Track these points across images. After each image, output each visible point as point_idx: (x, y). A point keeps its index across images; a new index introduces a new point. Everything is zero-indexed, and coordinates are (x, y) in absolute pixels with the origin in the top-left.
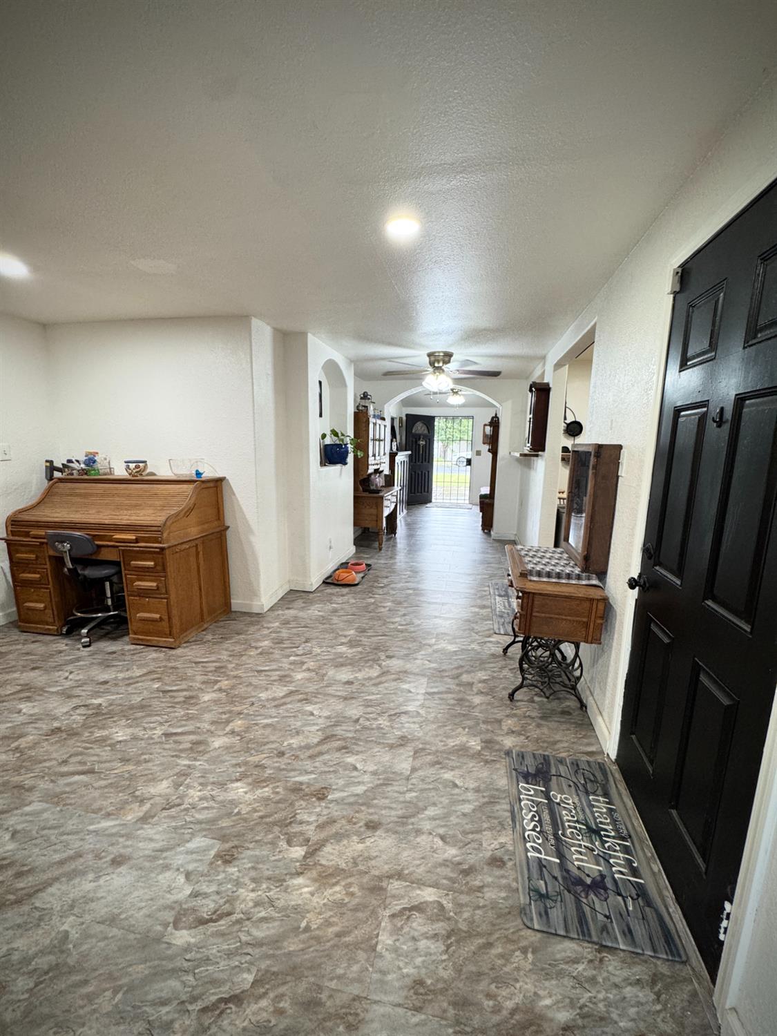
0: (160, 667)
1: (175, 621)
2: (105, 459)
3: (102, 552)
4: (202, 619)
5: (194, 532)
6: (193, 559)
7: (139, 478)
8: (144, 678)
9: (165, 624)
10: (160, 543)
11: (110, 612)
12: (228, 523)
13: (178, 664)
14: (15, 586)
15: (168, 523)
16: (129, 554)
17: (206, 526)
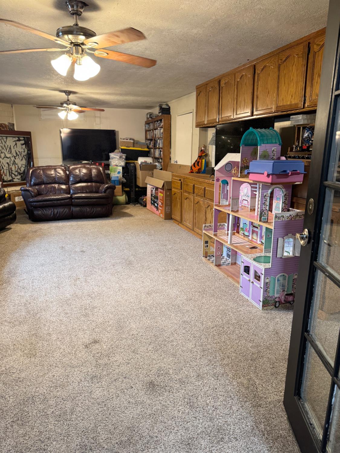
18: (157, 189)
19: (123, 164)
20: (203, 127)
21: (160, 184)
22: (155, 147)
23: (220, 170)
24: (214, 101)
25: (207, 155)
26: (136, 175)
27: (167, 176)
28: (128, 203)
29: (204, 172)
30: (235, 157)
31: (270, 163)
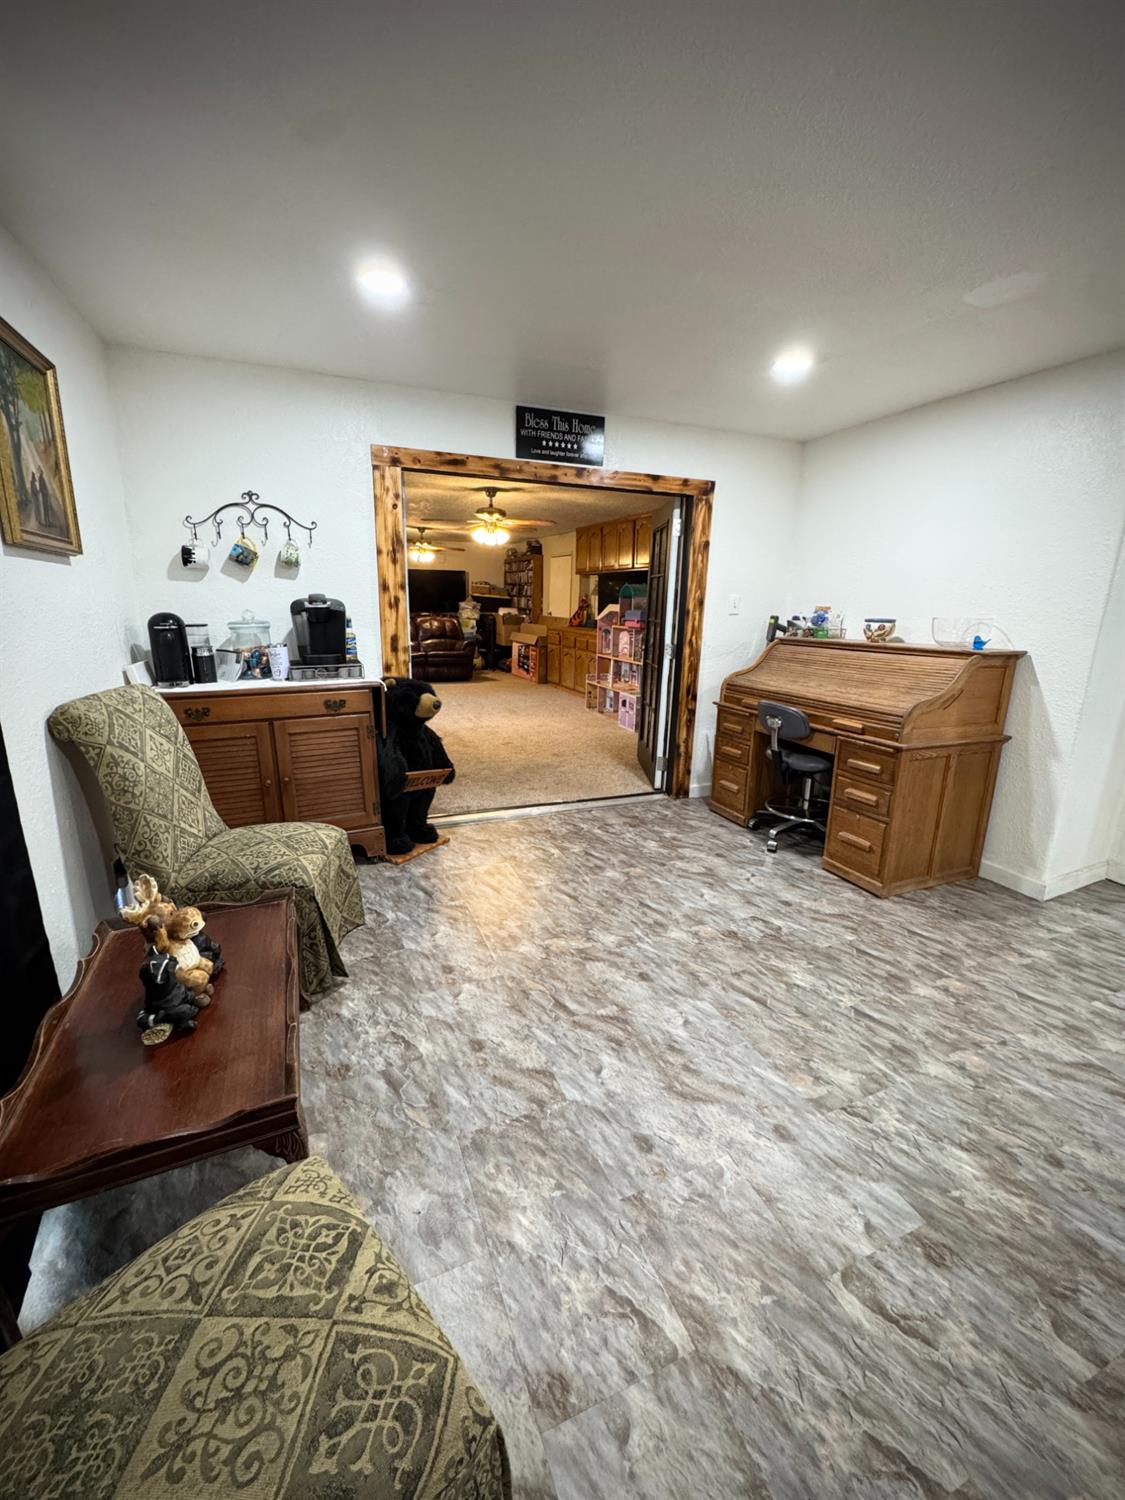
0: (857, 915)
1: (891, 858)
2: (839, 616)
3: (815, 739)
4: (929, 871)
5: (950, 734)
6: (937, 778)
7: (881, 643)
8: (835, 920)
9: (875, 858)
10: (897, 740)
11: (804, 817)
12: (1009, 730)
13: (882, 921)
14: (715, 758)
15: (915, 713)
16: (848, 747)
17: (971, 729)
18: (527, 646)
19: (477, 616)
20: (584, 574)
21: (532, 640)
22: (520, 594)
23: (602, 620)
24: (596, 542)
25: (589, 606)
26: (495, 631)
27: (541, 630)
28: (485, 667)
29: (585, 626)
30: (614, 608)
31: (639, 612)
